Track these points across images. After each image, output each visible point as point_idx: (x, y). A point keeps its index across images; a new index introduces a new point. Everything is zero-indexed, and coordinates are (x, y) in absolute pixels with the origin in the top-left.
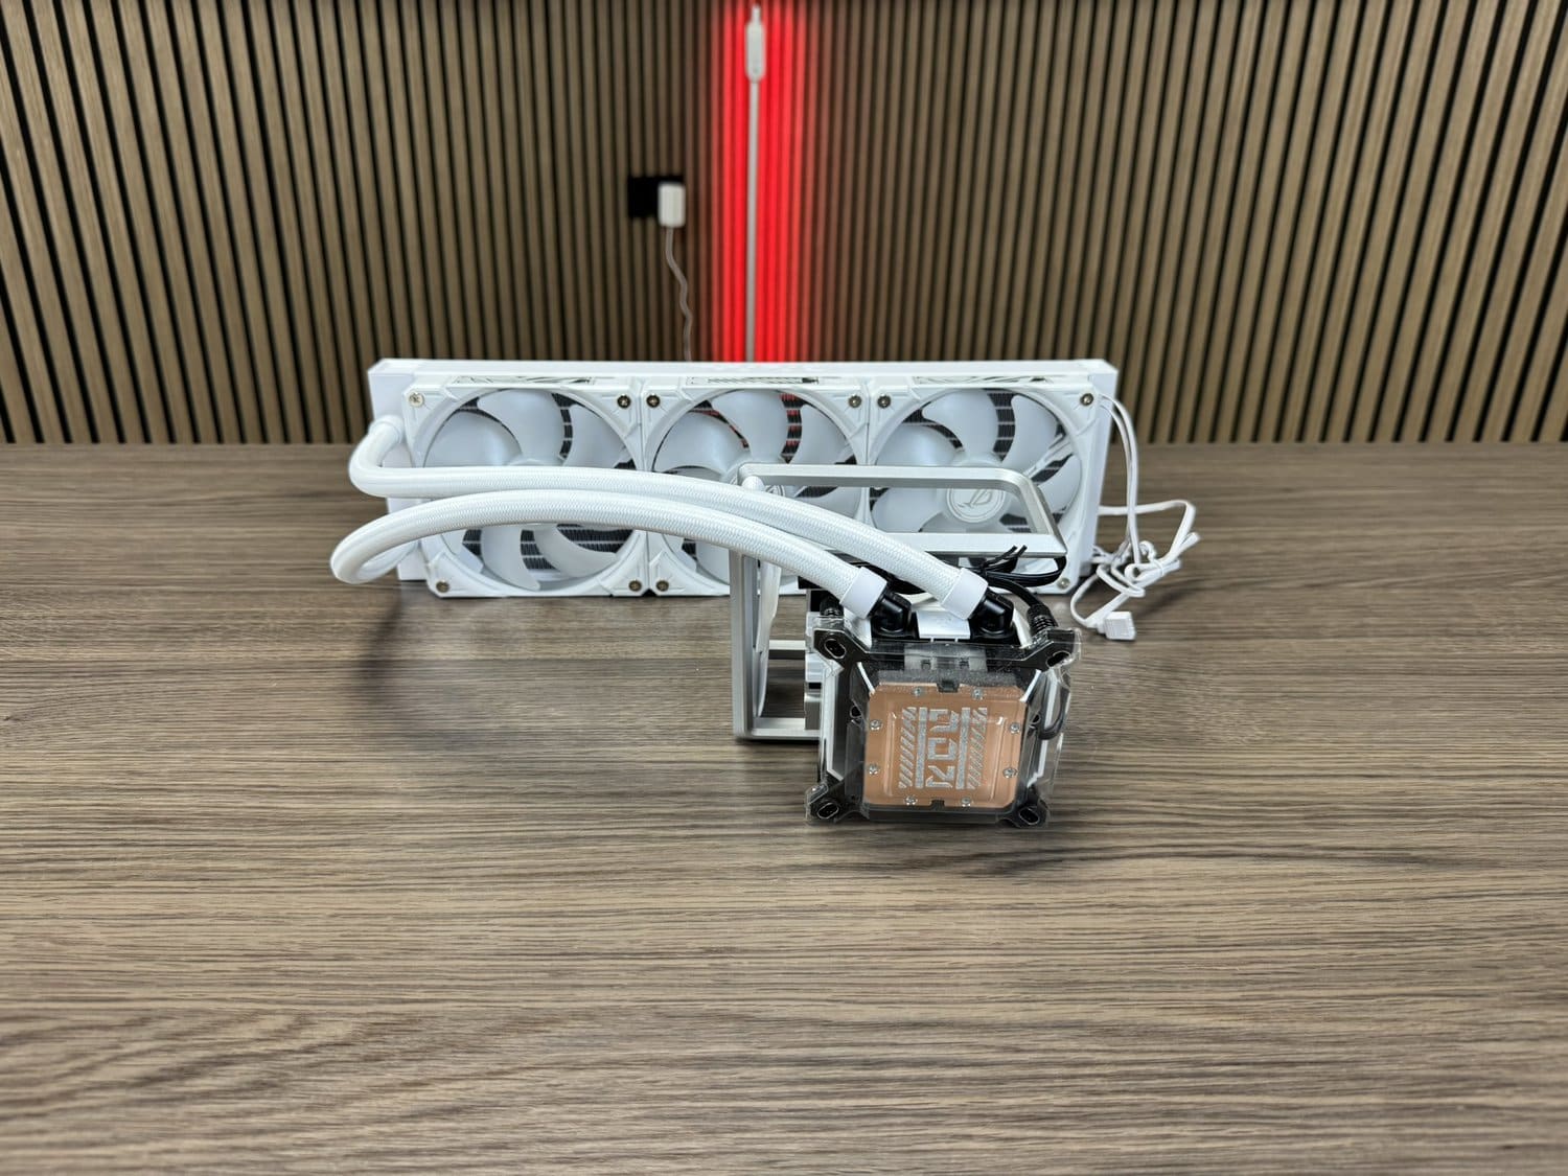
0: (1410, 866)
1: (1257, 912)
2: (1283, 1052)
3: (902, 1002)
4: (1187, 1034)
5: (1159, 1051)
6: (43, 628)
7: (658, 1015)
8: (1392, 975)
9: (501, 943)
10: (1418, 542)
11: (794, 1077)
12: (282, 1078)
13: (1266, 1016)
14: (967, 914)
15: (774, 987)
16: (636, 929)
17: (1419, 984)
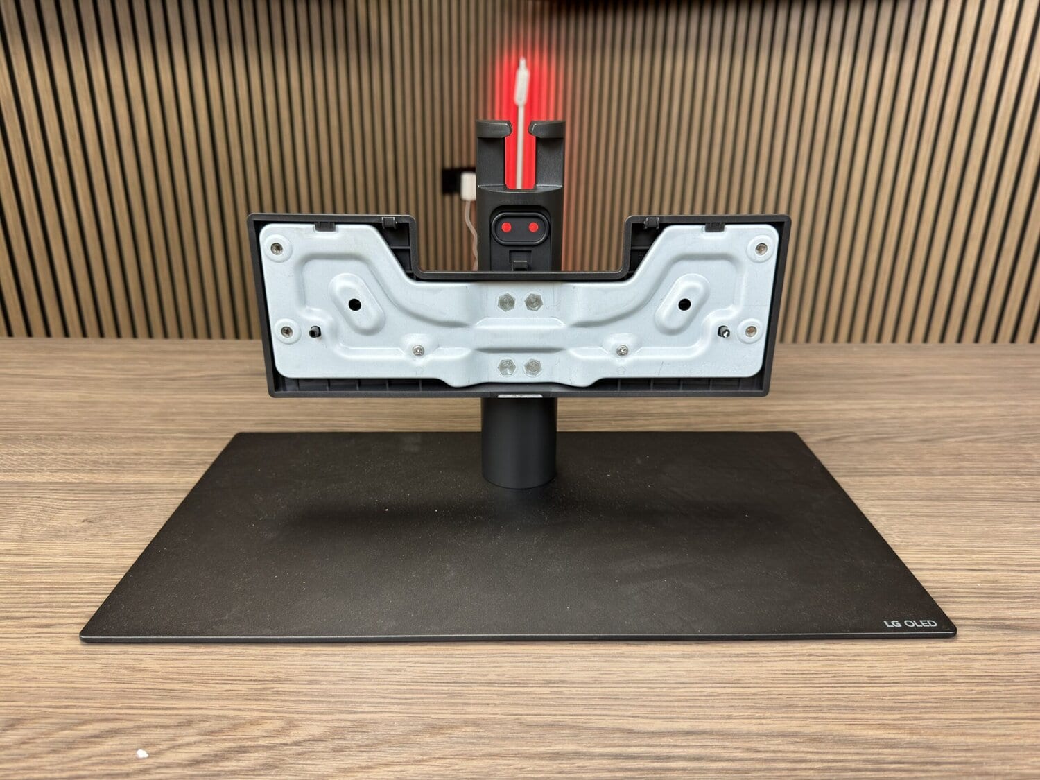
0: (1007, 631)
1: (906, 661)
2: (931, 755)
3: (678, 718)
4: (867, 742)
5: (849, 754)
6: (101, 461)
7: (521, 724)
8: (1001, 704)
9: (414, 675)
10: (990, 411)
11: (612, 766)
12: (282, 762)
13: (918, 731)
14: (716, 660)
15: (594, 707)
16: (501, 667)
17: (1019, 711)
